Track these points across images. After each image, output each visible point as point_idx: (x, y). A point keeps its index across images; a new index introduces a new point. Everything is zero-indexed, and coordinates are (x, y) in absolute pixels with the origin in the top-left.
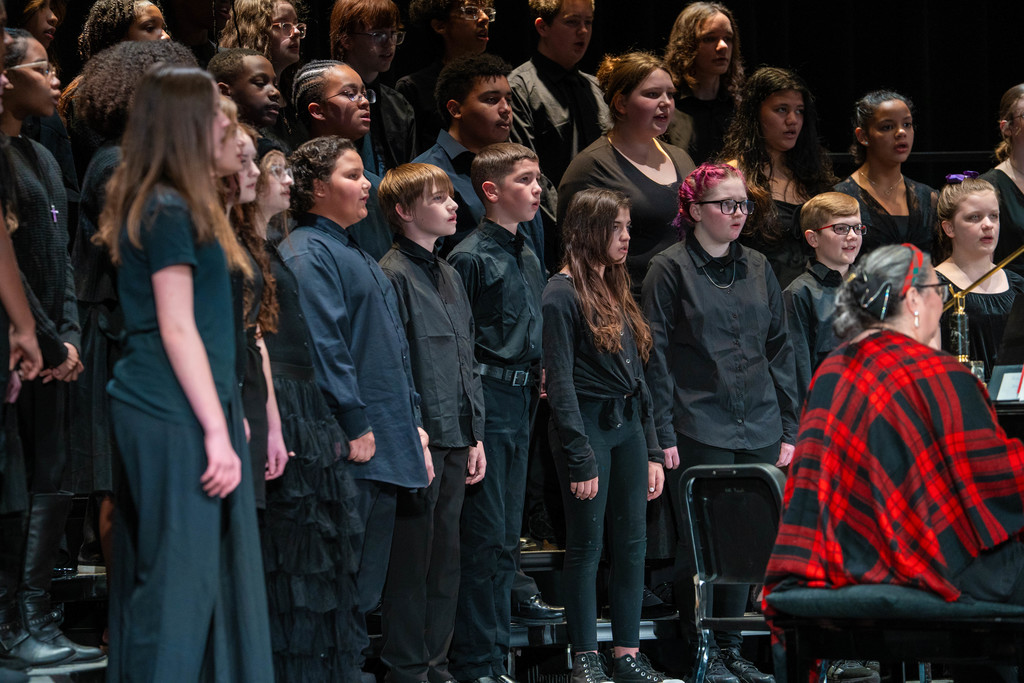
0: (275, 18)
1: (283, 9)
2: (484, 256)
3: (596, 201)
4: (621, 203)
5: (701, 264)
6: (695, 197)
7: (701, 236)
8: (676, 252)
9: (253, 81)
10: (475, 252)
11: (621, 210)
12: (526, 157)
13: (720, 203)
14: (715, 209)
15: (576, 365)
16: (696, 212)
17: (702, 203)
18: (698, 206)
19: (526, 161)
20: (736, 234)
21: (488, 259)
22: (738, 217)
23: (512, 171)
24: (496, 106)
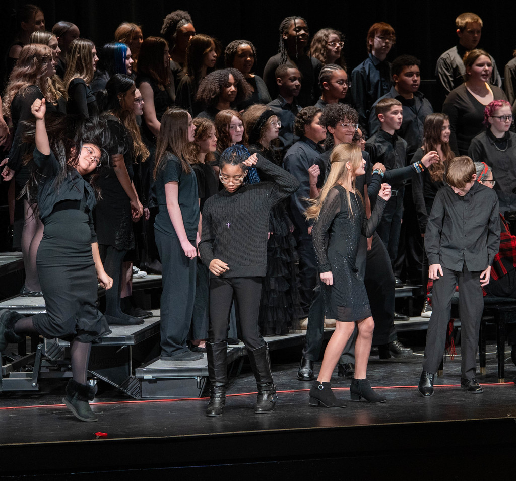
0: (329, 41)
1: (332, 37)
2: (377, 144)
3: (434, 119)
4: (444, 118)
5: (492, 141)
6: (490, 114)
7: (493, 130)
8: (481, 137)
9: (290, 79)
10: (373, 143)
11: (445, 121)
12: (395, 104)
13: (500, 117)
14: (498, 120)
15: (424, 185)
16: (491, 120)
17: (493, 117)
18: (491, 118)
19: (395, 106)
20: (507, 129)
21: (379, 146)
22: (508, 123)
23: (389, 110)
24: (411, 78)
